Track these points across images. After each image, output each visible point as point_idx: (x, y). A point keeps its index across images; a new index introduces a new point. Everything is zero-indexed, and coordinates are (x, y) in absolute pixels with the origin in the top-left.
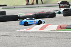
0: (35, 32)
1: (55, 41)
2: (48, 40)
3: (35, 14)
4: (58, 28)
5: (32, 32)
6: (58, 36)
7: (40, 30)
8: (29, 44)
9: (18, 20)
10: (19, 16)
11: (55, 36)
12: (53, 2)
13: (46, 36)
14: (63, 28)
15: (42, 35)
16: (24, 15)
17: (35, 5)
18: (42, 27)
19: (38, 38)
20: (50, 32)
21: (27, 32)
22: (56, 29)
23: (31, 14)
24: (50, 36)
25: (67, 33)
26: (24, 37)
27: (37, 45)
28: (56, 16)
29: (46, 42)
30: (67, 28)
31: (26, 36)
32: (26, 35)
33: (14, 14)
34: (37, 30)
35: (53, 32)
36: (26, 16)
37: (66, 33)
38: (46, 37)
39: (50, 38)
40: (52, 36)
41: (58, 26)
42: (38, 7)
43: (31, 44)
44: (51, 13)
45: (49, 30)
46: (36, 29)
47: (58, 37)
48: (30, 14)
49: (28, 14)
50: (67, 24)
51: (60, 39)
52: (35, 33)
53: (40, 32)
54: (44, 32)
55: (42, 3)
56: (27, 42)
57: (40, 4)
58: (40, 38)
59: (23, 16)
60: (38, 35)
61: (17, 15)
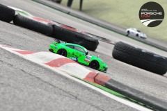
0: (36, 65)
1: (70, 102)
2: (55, 93)
3: (54, 26)
4: (88, 77)
5: (28, 61)
6: (80, 93)
7: (48, 64)
8: (12, 85)
9: (12, 22)
10: (16, 13)
11: (74, 91)
12: (104, 17)
13: (55, 82)
14: (101, 82)
15: (46, 78)
16: (30, 17)
17: (63, 5)
18: (54, 61)
19: (36, 79)
20: (67, 79)
21: (18, 58)
22: (83, 77)
23: (46, 23)
24: (63, 88)
25: (104, 96)
26: (5, 66)
27: (26, 94)
28: (96, 50)
29: (49, 97)
30: (107, 86)
31: (12, 66)
32: (13, 61)
33: (10, 5)
34: (41, 63)
35: (74, 82)
36: (32, 20)
37: (100, 95)
38: (55, 87)
39: (61, 91)
40: (69, 88)
41: (90, 73)
42: (68, 13)
43: (13, 87)
44: (89, 38)
45: (68, 74)
46: (42, 58)
47: (79, 97)
48: (42, 20)
49: (39, 19)
50: (111, 77)
51: (83, 103)
52: (33, 68)
53: (46, 69)
54: (55, 73)
55: (80, 9)
56: (9, 78)
57: (74, 9)
58: (40, 82)
59: (26, 19)
60: (38, 74)
61: (14, 11)
